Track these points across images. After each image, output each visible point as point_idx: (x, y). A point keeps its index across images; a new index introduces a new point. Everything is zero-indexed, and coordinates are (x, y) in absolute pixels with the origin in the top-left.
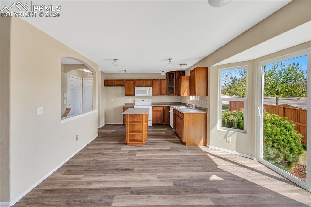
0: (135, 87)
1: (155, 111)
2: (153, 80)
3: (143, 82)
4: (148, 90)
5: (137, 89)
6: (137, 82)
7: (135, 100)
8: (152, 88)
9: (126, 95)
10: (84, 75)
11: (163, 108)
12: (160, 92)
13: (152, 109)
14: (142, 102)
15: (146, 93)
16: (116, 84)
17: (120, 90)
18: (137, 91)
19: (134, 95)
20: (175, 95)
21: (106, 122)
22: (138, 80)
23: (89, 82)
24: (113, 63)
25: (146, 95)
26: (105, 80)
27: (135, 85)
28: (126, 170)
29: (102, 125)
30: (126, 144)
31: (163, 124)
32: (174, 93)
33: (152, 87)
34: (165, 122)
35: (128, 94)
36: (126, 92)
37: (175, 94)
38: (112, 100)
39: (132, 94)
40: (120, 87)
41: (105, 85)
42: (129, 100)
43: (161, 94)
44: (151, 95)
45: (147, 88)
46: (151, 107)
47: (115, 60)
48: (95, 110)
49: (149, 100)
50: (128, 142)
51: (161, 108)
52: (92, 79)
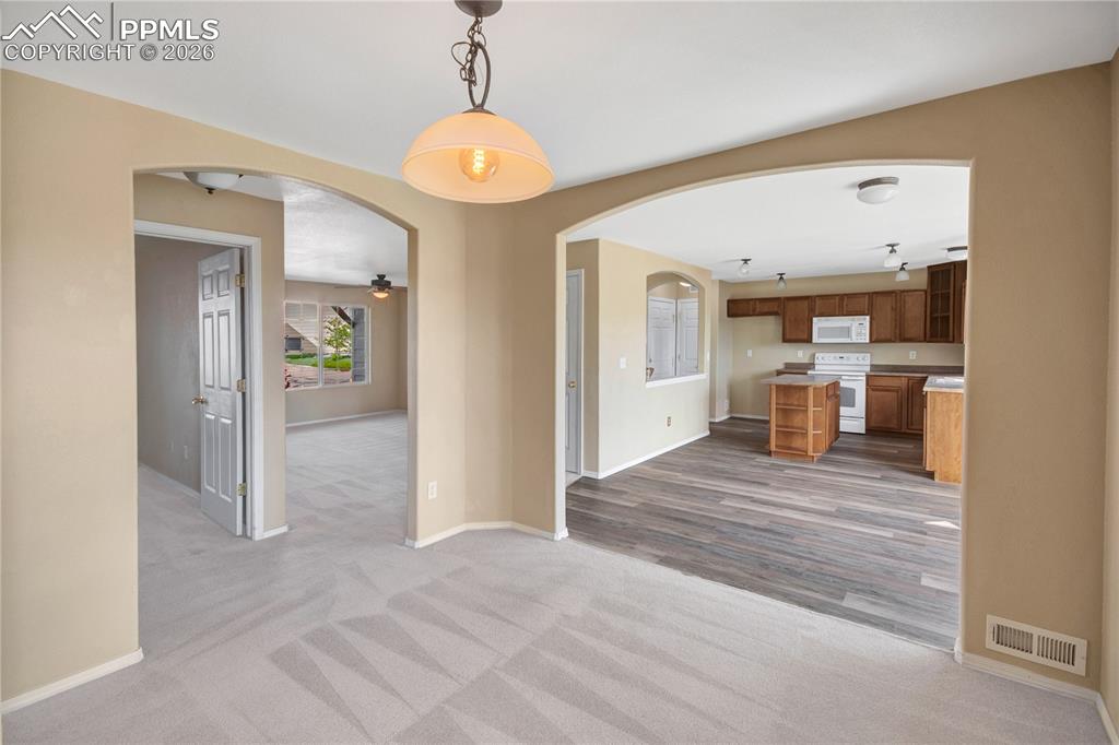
0: (815, 319)
1: (877, 390)
2: (873, 295)
3: (841, 303)
4: (858, 328)
5: (819, 323)
6: (818, 302)
7: (814, 355)
8: (871, 319)
9: (785, 340)
10: (679, 294)
11: (904, 381)
12: (898, 331)
13: (867, 384)
14: (840, 361)
15: (849, 336)
16: (758, 310)
17: (770, 325)
18: (819, 329)
19: (809, 340)
20: (953, 342)
21: (730, 411)
22: (822, 297)
23: (690, 306)
24: (740, 268)
25: (849, 341)
26: (728, 301)
27: (813, 313)
28: (754, 482)
29: (722, 416)
30: (769, 453)
31: (905, 433)
32: (948, 336)
33: (868, 318)
34: (914, 427)
35: (793, 337)
36: (787, 331)
37: (951, 339)
38: (750, 353)
39: (805, 337)
40: (771, 319)
41: (729, 316)
42: (798, 354)
43: (904, 339)
44: (868, 341)
45: (853, 320)
46: (864, 378)
47: (746, 261)
48: (703, 372)
49: (861, 355)
50: (773, 448)
51: (901, 382)
52: (696, 300)
